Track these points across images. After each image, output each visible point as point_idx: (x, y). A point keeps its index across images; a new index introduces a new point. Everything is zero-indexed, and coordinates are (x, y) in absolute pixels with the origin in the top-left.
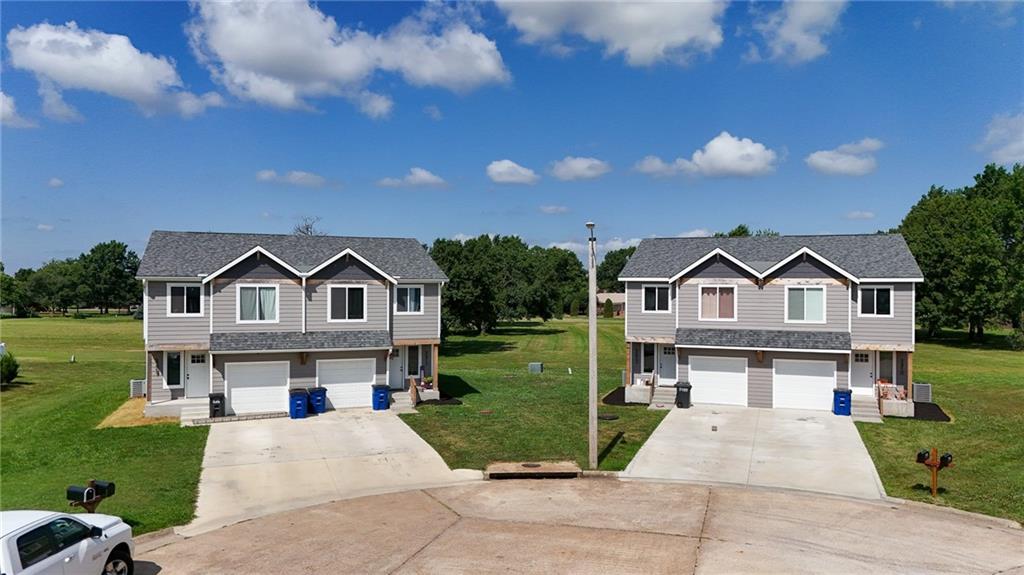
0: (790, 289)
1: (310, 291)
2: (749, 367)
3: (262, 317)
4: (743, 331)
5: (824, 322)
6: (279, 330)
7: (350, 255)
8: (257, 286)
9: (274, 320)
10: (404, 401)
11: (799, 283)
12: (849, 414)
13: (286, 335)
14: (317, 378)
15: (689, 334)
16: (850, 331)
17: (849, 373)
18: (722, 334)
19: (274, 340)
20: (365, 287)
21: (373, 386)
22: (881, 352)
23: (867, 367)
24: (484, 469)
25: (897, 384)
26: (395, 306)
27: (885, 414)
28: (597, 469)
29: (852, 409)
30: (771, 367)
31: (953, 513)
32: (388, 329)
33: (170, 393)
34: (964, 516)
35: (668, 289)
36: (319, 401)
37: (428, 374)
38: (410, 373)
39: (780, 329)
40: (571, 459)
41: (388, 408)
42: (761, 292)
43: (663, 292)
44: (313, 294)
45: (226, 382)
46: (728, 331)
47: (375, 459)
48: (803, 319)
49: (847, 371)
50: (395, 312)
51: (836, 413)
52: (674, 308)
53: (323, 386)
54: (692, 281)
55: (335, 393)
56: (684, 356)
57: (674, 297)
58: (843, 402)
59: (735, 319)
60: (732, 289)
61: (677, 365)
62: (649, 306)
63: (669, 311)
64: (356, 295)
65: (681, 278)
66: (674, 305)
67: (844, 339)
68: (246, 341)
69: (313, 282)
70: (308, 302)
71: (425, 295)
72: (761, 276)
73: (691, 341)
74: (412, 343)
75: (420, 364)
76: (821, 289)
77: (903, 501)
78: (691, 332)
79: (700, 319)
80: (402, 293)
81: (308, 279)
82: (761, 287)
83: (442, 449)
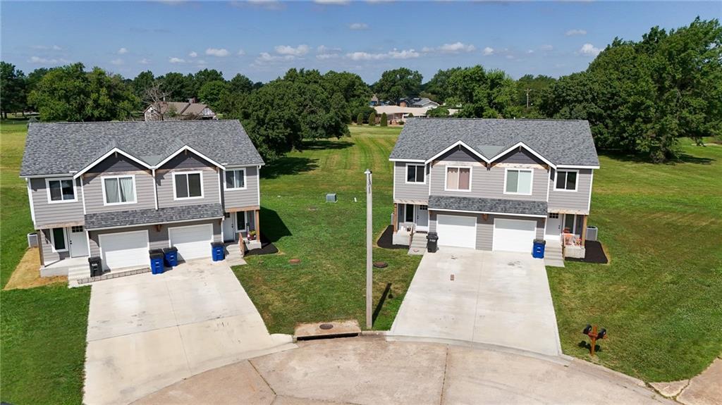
0: (508, 171)
1: (159, 178)
2: (478, 223)
3: (123, 200)
4: (474, 199)
5: (531, 194)
6: (138, 209)
7: (188, 150)
8: (118, 177)
9: (133, 201)
10: (235, 252)
11: (515, 167)
12: (543, 257)
13: (144, 212)
14: (170, 241)
15: (438, 200)
16: (547, 201)
17: (545, 229)
18: (460, 201)
19: (134, 217)
20: (201, 172)
21: (212, 244)
22: (567, 215)
23: (558, 221)
24: (293, 333)
25: (576, 234)
26: (225, 184)
27: (566, 256)
28: (372, 329)
29: (545, 253)
30: (493, 224)
31: (603, 371)
32: (220, 202)
33: (58, 255)
34: (610, 374)
35: (424, 167)
36: (172, 258)
37: (252, 229)
38: (239, 229)
39: (500, 198)
40: (355, 318)
41: (224, 258)
42: (489, 172)
43: (421, 168)
44: (162, 181)
45: (101, 248)
46: (464, 198)
47: (215, 323)
48: (516, 191)
49: (544, 227)
50: (225, 189)
51: (534, 257)
52: (428, 181)
53: (174, 245)
54: (441, 163)
55: (184, 249)
56: (433, 215)
57: (428, 173)
58: (539, 249)
59: (470, 190)
60: (468, 170)
61: (429, 221)
62: (411, 178)
63: (425, 183)
64: (195, 180)
65: (434, 161)
66: (428, 179)
67: (542, 206)
68: (113, 219)
69: (161, 171)
70: (158, 187)
71: (247, 175)
72: (489, 162)
73: (439, 205)
74: (239, 210)
75: (246, 222)
76: (530, 172)
77: (572, 359)
78: (439, 199)
79: (446, 189)
80: (230, 174)
81: (156, 170)
82: (489, 169)
83: (262, 308)
